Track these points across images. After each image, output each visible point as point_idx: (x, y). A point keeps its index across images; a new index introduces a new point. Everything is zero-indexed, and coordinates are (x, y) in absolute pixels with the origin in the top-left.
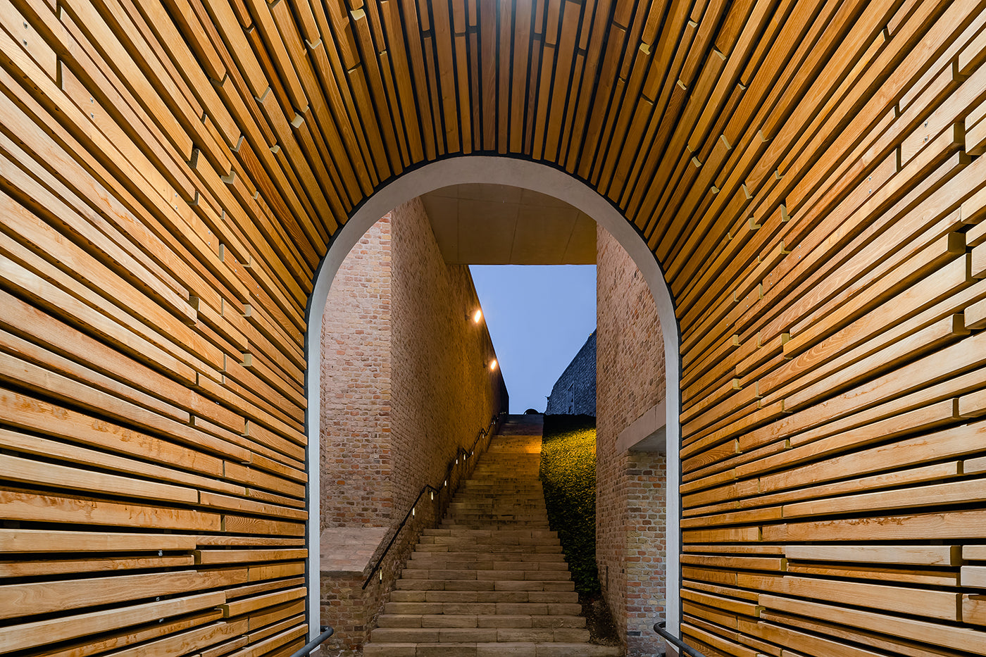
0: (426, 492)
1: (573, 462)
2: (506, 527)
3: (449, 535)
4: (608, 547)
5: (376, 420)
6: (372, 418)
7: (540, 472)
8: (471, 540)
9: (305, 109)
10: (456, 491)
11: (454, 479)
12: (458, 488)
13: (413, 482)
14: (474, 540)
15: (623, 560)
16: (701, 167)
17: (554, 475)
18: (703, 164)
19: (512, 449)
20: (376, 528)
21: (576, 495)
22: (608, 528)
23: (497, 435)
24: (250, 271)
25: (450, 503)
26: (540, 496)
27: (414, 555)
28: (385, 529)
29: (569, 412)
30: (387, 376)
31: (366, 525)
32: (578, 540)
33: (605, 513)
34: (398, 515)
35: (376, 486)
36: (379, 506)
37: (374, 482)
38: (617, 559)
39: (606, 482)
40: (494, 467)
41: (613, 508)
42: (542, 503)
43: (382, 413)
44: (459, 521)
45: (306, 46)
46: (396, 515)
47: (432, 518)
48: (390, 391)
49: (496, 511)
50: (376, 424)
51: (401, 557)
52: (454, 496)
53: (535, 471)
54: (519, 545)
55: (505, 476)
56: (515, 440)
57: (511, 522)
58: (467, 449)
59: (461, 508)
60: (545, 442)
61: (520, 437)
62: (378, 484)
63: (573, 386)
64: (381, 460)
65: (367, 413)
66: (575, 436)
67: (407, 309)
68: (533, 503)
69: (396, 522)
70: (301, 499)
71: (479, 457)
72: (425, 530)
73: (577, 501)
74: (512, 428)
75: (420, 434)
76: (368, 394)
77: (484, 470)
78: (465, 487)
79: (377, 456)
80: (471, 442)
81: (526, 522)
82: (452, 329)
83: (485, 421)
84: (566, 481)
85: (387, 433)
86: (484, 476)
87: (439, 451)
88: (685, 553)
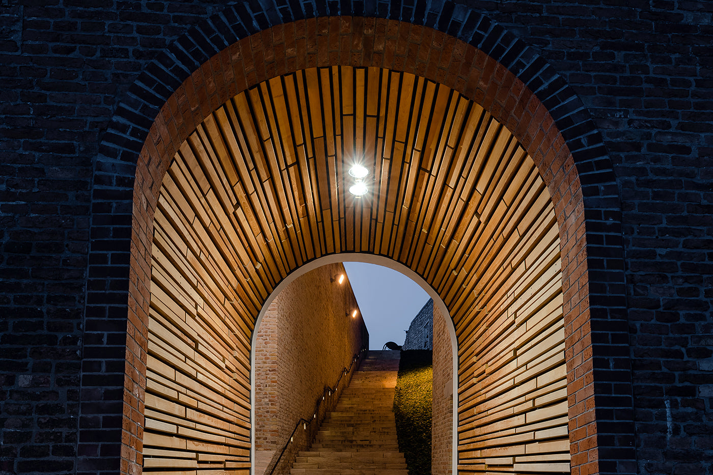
0: (300, 425)
1: (422, 395)
2: (364, 450)
3: (319, 456)
4: (439, 464)
5: (267, 375)
6: (263, 373)
7: (394, 404)
8: (335, 460)
9: (262, 259)
10: (323, 421)
11: (321, 412)
12: (325, 419)
13: (291, 416)
14: (338, 459)
15: (447, 472)
16: (457, 275)
17: (405, 407)
18: (458, 274)
19: (371, 384)
20: (266, 451)
21: (422, 424)
22: (439, 450)
23: (358, 371)
24: (236, 335)
25: (318, 431)
26: (392, 425)
27: (292, 471)
28: (273, 452)
29: (425, 347)
30: (274, 343)
31: (259, 449)
32: (420, 459)
33: (437, 439)
34: (282, 442)
35: (266, 421)
36: (269, 436)
37: (265, 419)
38: (444, 472)
39: (438, 417)
40: (354, 400)
41: (442, 436)
42: (394, 430)
43: (271, 369)
44: (326, 445)
45: (266, 241)
46: (280, 442)
47: (305, 443)
48: (277, 354)
49: (356, 436)
50: (267, 377)
51: (283, 472)
52: (321, 426)
53: (390, 403)
54: (373, 463)
55: (364, 408)
56: (373, 375)
57: (367, 445)
58: (331, 387)
59: (326, 435)
60: (400, 376)
61: (378, 373)
62: (268, 420)
63: (429, 324)
64: (270, 403)
65: (260, 370)
66: (426, 372)
67: (288, 291)
68: (386, 431)
69: (280, 447)
70: (248, 437)
71: (342, 392)
72: (300, 452)
73: (422, 428)
74: (371, 364)
75: (297, 381)
76: (261, 356)
77: (346, 403)
78: (330, 418)
79: (267, 400)
80: (335, 380)
81: (380, 446)
82: (320, 293)
83: (347, 360)
84: (414, 412)
85: (275, 384)
86: (346, 408)
87: (310, 391)
88: (461, 464)
